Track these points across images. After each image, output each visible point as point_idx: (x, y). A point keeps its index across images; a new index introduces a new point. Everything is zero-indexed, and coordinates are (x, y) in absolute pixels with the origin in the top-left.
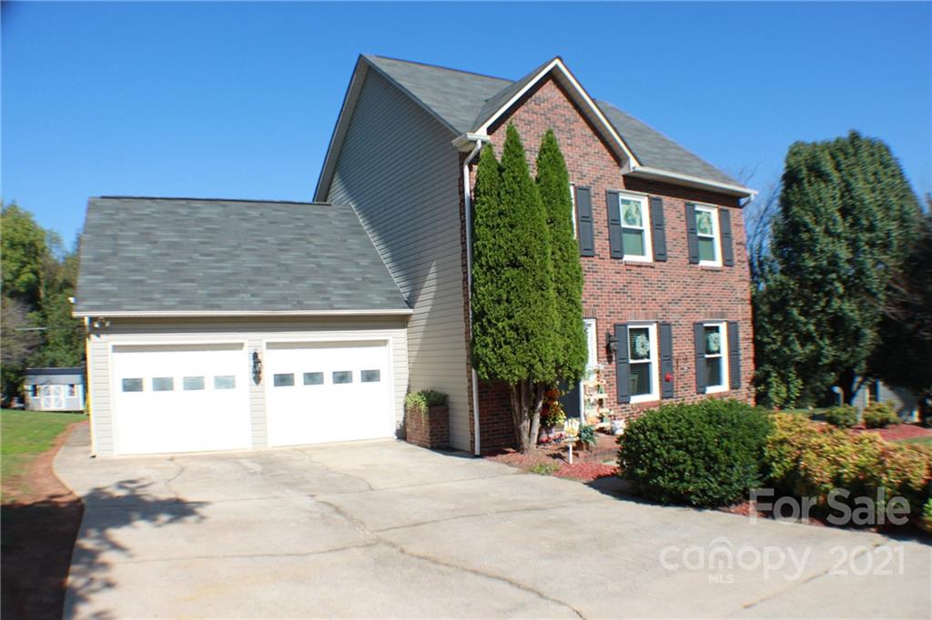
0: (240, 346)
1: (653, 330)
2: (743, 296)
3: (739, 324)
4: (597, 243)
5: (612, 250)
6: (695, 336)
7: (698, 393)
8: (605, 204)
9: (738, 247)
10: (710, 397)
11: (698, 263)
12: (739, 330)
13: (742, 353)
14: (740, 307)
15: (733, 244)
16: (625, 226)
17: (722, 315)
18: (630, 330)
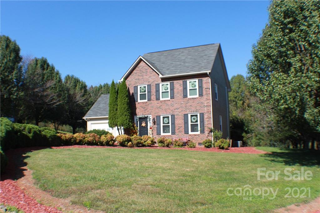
1: (170, 117)
2: (207, 105)
3: (205, 113)
4: (152, 97)
5: (156, 98)
6: (184, 118)
7: (185, 134)
8: (155, 87)
9: (206, 90)
10: (190, 135)
11: (187, 97)
12: (205, 115)
13: (206, 122)
14: (206, 108)
15: (204, 89)
16: (163, 91)
17: (197, 111)
18: (163, 117)
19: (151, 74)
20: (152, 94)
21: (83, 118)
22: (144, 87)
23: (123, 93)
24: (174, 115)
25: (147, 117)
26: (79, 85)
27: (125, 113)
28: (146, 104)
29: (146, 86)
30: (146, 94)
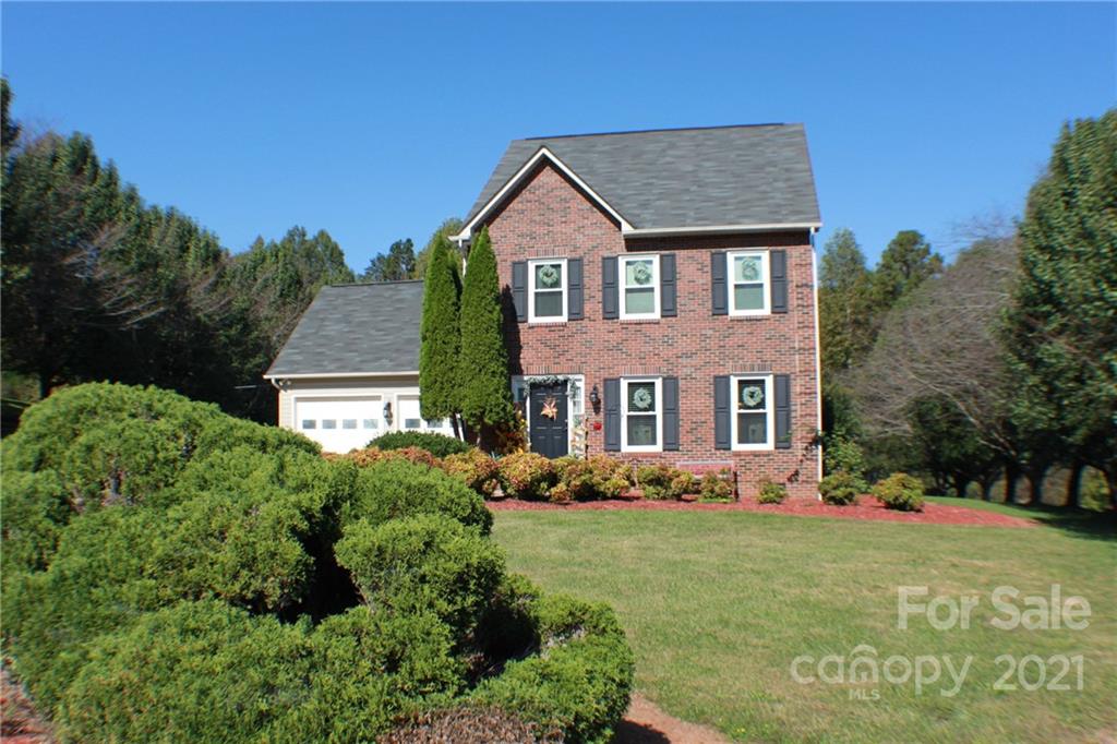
0: (378, 398)
1: (659, 384)
2: (802, 344)
3: (793, 376)
4: (587, 307)
5: (605, 312)
6: (716, 391)
7: (716, 449)
8: (600, 270)
9: (799, 290)
10: (738, 454)
11: (727, 314)
12: (793, 383)
13: (797, 410)
14: (797, 357)
15: (791, 287)
16: (630, 287)
17: (764, 368)
18: (630, 384)
19: (584, 218)
20: (586, 297)
21: (265, 377)
22: (553, 266)
23: (485, 287)
24: (676, 379)
25: (566, 382)
26: (197, 246)
27: (493, 366)
28: (561, 334)
29: (564, 264)
30: (561, 293)
